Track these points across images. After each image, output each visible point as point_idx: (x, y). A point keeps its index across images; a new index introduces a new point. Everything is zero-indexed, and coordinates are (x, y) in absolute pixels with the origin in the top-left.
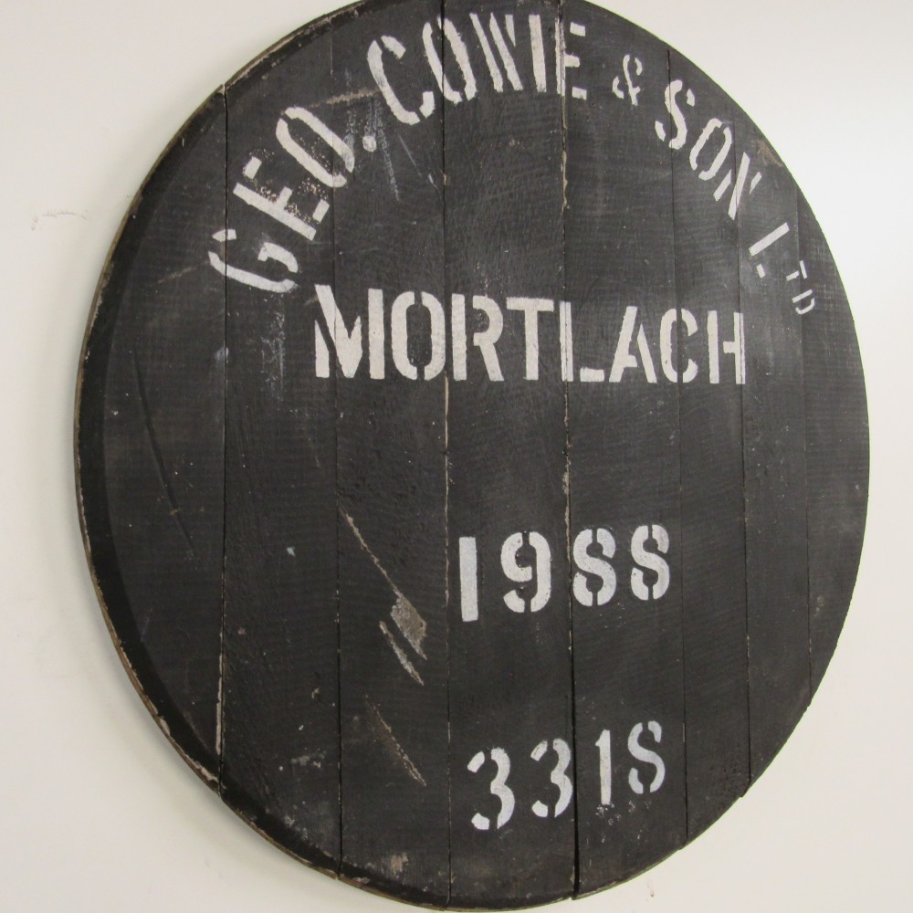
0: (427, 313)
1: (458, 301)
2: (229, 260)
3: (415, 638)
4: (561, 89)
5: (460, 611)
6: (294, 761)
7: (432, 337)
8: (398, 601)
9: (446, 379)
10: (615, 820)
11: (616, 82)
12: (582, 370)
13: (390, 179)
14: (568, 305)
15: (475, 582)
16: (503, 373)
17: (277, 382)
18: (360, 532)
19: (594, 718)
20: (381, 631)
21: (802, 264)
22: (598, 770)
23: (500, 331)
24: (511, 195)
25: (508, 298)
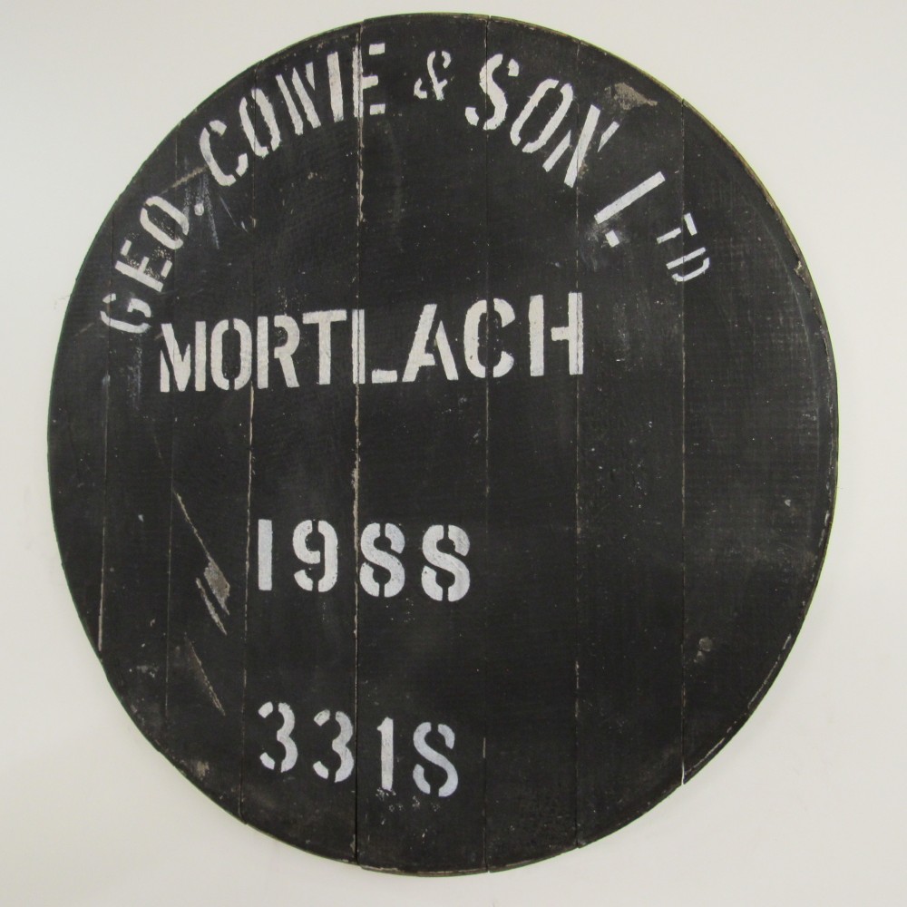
0: (237, 335)
1: (263, 322)
2: (112, 315)
3: (221, 596)
4: (359, 112)
5: (257, 580)
6: (138, 668)
7: (241, 354)
8: (210, 564)
9: (252, 388)
10: (397, 808)
11: (419, 83)
12: (374, 372)
13: (212, 233)
14: (362, 312)
15: (270, 558)
16: (299, 380)
17: (136, 397)
18: (186, 508)
19: (377, 703)
20: (196, 586)
21: (688, 219)
22: (380, 754)
23: (297, 343)
25: (304, 314)
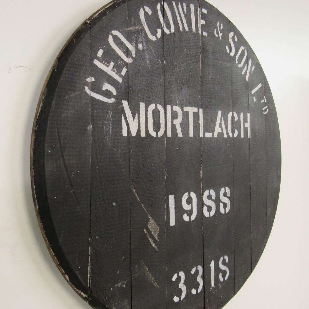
0: (159, 112)
1: (169, 107)
2: (92, 90)
4: (200, 32)
5: (169, 222)
6: (116, 285)
7: (161, 121)
8: (150, 220)
9: (165, 137)
10: (215, 292)
11: (215, 31)
12: (206, 133)
13: (147, 61)
14: (202, 110)
15: (174, 211)
16: (183, 134)
17: (109, 138)
18: (137, 195)
19: (209, 257)
20: (144, 232)
21: (265, 97)
22: (211, 275)
23: (182, 119)
24: (185, 69)
25: (184, 107)
